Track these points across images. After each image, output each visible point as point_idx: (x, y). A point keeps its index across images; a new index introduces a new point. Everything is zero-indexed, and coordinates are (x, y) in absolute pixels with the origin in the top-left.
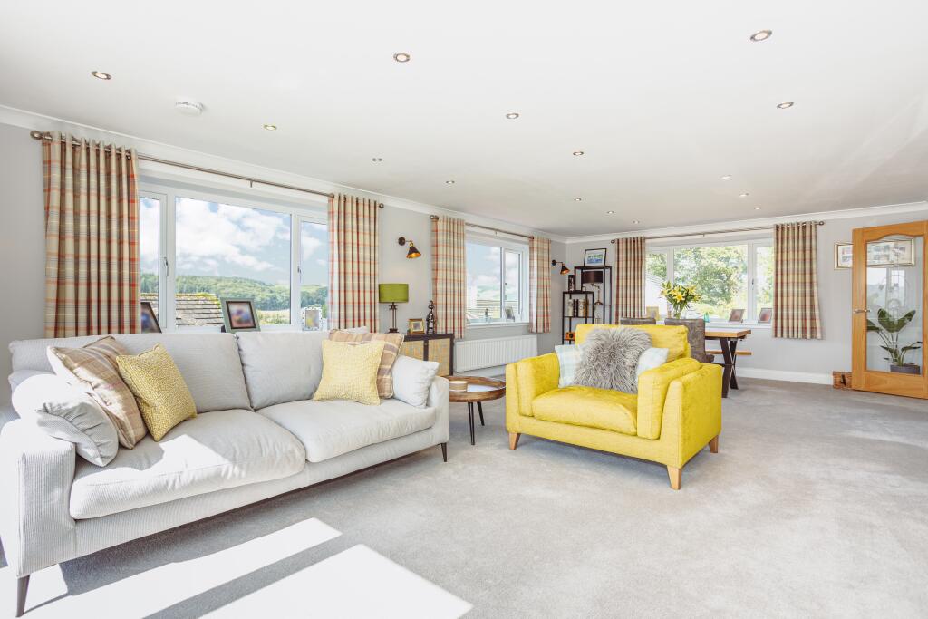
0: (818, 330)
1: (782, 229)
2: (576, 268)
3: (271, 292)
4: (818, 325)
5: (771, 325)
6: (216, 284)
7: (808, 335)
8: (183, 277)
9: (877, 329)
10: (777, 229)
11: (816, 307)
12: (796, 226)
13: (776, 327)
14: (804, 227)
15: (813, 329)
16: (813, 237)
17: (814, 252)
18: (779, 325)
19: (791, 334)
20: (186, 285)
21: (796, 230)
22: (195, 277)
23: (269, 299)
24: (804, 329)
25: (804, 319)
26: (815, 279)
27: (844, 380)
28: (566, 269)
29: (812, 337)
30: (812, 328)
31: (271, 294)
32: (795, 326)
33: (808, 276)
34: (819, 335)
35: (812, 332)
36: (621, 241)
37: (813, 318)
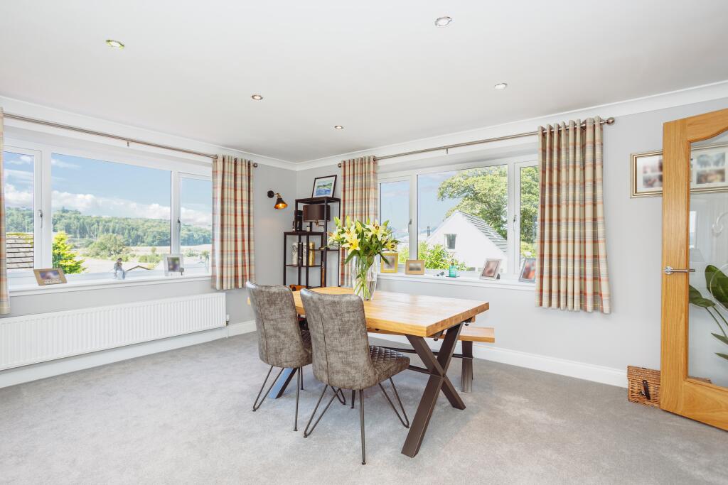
0: (605, 298)
1: (551, 133)
2: (297, 201)
3: (189, 231)
4: (604, 289)
5: (534, 286)
6: (143, 224)
7: (589, 305)
8: (116, 218)
9: (707, 304)
10: (544, 135)
11: (602, 260)
12: (571, 128)
13: (541, 291)
14: (583, 129)
15: (597, 295)
16: (598, 143)
17: (598, 168)
18: (546, 288)
19: (562, 303)
20: (117, 225)
21: (571, 133)
22: (127, 219)
23: (186, 236)
24: (583, 294)
25: (583, 278)
26: (600, 214)
27: (646, 389)
28: (283, 202)
29: (595, 308)
30: (595, 293)
31: (189, 233)
32: (570, 290)
33: (589, 208)
34: (606, 307)
35: (594, 301)
36: (347, 164)
37: (596, 278)
